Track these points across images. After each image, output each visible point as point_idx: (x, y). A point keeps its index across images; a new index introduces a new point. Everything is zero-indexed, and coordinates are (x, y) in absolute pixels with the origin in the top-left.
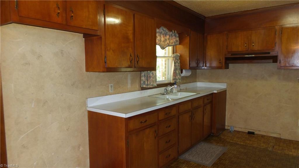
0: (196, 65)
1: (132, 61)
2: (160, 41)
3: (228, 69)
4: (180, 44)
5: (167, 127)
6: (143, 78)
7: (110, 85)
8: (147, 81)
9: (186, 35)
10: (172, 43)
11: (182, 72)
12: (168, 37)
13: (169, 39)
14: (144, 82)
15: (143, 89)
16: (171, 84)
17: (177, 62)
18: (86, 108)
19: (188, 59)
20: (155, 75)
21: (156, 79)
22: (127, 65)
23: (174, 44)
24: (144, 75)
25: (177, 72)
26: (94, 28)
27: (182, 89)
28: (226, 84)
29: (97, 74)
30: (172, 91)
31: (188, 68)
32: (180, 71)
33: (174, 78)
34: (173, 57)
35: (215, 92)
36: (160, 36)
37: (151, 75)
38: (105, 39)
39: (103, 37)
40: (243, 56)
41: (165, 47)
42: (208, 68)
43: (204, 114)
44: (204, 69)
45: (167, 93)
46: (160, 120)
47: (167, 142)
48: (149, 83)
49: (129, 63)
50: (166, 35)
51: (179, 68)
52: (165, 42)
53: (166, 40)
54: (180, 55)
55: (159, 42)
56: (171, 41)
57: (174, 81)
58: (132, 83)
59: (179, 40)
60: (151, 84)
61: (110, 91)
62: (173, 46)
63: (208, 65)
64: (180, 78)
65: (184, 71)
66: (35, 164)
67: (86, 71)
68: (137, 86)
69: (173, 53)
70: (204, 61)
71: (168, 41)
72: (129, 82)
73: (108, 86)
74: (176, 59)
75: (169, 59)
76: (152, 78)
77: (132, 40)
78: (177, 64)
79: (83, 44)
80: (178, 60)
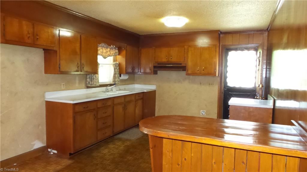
0: (132, 71)
1: (79, 67)
2: (103, 52)
3: (157, 75)
4: (119, 54)
5: (104, 113)
6: (88, 80)
7: (62, 84)
8: (91, 81)
9: (123, 49)
10: (112, 54)
11: (120, 76)
12: (109, 49)
13: (109, 51)
14: (89, 82)
15: (88, 87)
16: (111, 85)
17: (116, 68)
18: (44, 99)
19: (125, 66)
20: (97, 78)
21: (98, 81)
22: (75, 70)
23: (114, 55)
24: (89, 77)
25: (116, 76)
26: (52, 46)
27: (121, 89)
28: (155, 86)
29: (53, 75)
30: (112, 90)
31: (125, 73)
32: (119, 75)
33: (114, 80)
34: (113, 65)
35: (145, 91)
36: (103, 49)
37: (94, 77)
38: (59, 52)
39: (58, 51)
40: (165, 65)
41: (106, 57)
42: (142, 73)
43: (135, 107)
44: (139, 74)
45: (107, 91)
46: (99, 108)
47: (103, 124)
48: (92, 83)
49: (77, 69)
50: (107, 48)
51: (117, 73)
52: (106, 53)
53: (107, 51)
54: (118, 63)
55: (101, 53)
56: (112, 53)
57: (114, 82)
58: (79, 83)
59: (118, 52)
60: (95, 84)
61: (62, 88)
62: (114, 56)
63: (142, 71)
64: (119, 80)
65: (122, 75)
66: (8, 134)
67: (45, 73)
68: (84, 85)
69: (114, 61)
70: (139, 68)
71: (109, 53)
72: (77, 81)
73: (61, 84)
74: (115, 66)
75: (110, 66)
76: (95, 80)
77: (79, 53)
78: (116, 70)
79: (43, 55)
80: (117, 67)
